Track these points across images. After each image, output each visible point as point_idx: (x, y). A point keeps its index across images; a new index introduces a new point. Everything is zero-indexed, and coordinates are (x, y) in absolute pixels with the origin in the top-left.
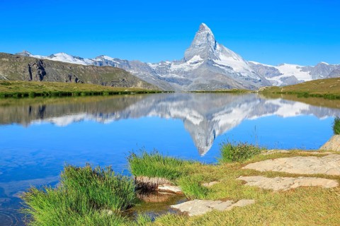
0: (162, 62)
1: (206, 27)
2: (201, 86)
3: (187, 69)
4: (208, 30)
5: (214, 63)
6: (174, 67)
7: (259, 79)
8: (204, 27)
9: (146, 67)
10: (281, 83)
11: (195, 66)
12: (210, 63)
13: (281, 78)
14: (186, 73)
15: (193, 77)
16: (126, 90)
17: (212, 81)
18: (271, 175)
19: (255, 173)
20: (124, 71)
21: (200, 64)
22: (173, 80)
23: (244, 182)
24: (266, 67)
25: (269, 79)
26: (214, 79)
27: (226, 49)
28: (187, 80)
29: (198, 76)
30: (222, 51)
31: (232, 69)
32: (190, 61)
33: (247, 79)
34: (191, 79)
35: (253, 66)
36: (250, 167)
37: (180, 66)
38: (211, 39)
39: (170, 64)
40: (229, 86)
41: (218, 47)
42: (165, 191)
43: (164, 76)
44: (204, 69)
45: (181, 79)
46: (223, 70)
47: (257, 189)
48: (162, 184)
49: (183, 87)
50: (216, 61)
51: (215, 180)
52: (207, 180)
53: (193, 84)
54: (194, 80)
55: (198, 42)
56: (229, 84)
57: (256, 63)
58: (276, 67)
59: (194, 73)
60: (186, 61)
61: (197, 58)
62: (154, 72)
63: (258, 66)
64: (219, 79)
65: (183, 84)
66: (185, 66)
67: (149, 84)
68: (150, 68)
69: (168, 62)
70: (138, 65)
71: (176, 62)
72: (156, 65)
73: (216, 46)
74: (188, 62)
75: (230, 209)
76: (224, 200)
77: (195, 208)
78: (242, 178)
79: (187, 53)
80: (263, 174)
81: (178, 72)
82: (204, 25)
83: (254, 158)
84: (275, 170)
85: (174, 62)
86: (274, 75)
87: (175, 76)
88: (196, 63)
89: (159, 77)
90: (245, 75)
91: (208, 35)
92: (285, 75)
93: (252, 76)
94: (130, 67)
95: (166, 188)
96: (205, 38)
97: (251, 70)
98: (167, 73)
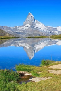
0: (15, 27)
1: (31, 14)
2: (29, 35)
3: (24, 29)
4: (32, 15)
5: (34, 26)
6: (20, 28)
7: (50, 32)
8: (30, 14)
9: (9, 28)
10: (58, 33)
11: (27, 28)
12: (32, 26)
13: (58, 32)
14: (24, 30)
15: (27, 32)
16: (3, 37)
17: (33, 33)
18: (56, 70)
19: (52, 69)
20: (1, 30)
21: (29, 27)
22: (19, 33)
23: (49, 72)
24: (52, 28)
25: (54, 32)
26: (34, 32)
27: (38, 21)
28: (24, 33)
29: (28, 31)
30: (37, 22)
31: (40, 29)
32: (25, 26)
33: (46, 32)
34: (26, 33)
35: (48, 28)
36: (50, 67)
37: (22, 28)
38: (33, 18)
39: (18, 27)
40: (39, 35)
41: (35, 21)
42: (27, 75)
43: (16, 31)
44: (31, 29)
45: (22, 33)
46: (37, 29)
47: (52, 74)
48: (26, 73)
49: (23, 35)
50: (35, 26)
51: (40, 71)
52: (38, 71)
53: (27, 34)
54: (27, 33)
55: (28, 19)
56: (39, 34)
57: (49, 26)
58: (56, 28)
59: (27, 30)
60: (24, 26)
61: (28, 25)
62: (12, 30)
63: (49, 27)
64: (36, 32)
65: (23, 34)
66: (24, 28)
67: (11, 35)
68: (11, 29)
69: (17, 27)
70: (6, 28)
71: (20, 27)
72: (13, 28)
73: (34, 21)
74: (25, 27)
75: (46, 80)
76: (44, 77)
77: (36, 80)
78: (48, 71)
79: (24, 23)
80: (54, 69)
81: (21, 30)
82: (30, 13)
83: (51, 64)
84: (57, 68)
86: (55, 31)
87: (20, 31)
88: (28, 27)
89: (14, 32)
90: (45, 31)
91: (32, 16)
92: (59, 31)
93: (48, 31)
94: (4, 28)
95: (27, 74)
96: (30, 18)
97: (47, 29)
98: (17, 30)
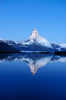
1: (36, 30)
7: (53, 48)
9: (14, 43)
11: (31, 43)
13: (61, 49)
14: (28, 45)
15: (31, 47)
21: (33, 42)
24: (55, 44)
25: (57, 49)
27: (42, 38)
28: (29, 48)
31: (44, 45)
41: (39, 37)
45: (26, 48)
46: (41, 45)
50: (39, 42)
58: (59, 45)
63: (53, 44)
66: (28, 43)
69: (22, 42)
71: (25, 42)
72: (18, 42)
81: (26, 45)
85: (24, 41)
86: (58, 47)
87: (24, 46)
89: (19, 47)
90: (49, 47)
91: (36, 32)
93: (51, 47)
96: (35, 34)
97: (51, 45)
98: (22, 45)
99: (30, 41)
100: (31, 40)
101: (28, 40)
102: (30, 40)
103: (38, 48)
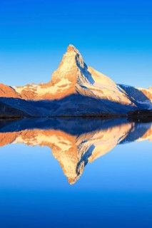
0: (28, 86)
2: (69, 110)
6: (40, 91)
11: (63, 90)
25: (141, 103)
31: (102, 93)
32: (58, 85)
34: (60, 104)
37: (47, 90)
40: (99, 111)
49: (50, 111)
53: (61, 108)
54: (63, 104)
56: (99, 108)
58: (147, 90)
60: (53, 84)
64: (88, 103)
65: (50, 109)
68: (16, 93)
71: (43, 86)
72: (22, 89)
74: (56, 85)
81: (45, 96)
82: (72, 46)
85: (41, 85)
88: (65, 86)
93: (124, 100)
96: (73, 61)
97: (122, 94)
98: (34, 97)
99: (60, 84)
100: (63, 79)
101: (52, 82)
102: (58, 81)
103: (83, 103)
